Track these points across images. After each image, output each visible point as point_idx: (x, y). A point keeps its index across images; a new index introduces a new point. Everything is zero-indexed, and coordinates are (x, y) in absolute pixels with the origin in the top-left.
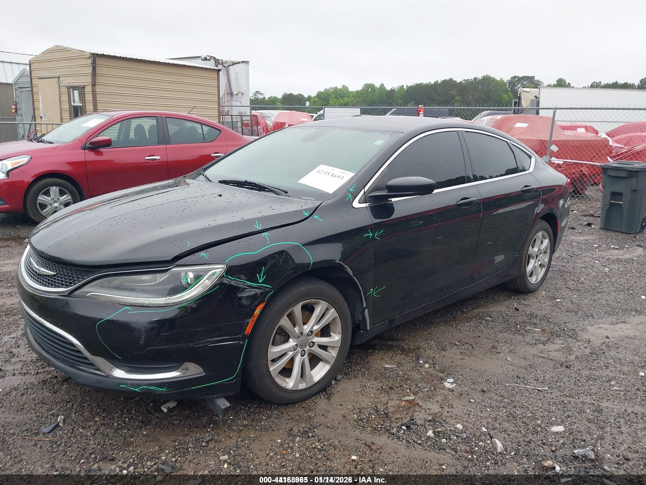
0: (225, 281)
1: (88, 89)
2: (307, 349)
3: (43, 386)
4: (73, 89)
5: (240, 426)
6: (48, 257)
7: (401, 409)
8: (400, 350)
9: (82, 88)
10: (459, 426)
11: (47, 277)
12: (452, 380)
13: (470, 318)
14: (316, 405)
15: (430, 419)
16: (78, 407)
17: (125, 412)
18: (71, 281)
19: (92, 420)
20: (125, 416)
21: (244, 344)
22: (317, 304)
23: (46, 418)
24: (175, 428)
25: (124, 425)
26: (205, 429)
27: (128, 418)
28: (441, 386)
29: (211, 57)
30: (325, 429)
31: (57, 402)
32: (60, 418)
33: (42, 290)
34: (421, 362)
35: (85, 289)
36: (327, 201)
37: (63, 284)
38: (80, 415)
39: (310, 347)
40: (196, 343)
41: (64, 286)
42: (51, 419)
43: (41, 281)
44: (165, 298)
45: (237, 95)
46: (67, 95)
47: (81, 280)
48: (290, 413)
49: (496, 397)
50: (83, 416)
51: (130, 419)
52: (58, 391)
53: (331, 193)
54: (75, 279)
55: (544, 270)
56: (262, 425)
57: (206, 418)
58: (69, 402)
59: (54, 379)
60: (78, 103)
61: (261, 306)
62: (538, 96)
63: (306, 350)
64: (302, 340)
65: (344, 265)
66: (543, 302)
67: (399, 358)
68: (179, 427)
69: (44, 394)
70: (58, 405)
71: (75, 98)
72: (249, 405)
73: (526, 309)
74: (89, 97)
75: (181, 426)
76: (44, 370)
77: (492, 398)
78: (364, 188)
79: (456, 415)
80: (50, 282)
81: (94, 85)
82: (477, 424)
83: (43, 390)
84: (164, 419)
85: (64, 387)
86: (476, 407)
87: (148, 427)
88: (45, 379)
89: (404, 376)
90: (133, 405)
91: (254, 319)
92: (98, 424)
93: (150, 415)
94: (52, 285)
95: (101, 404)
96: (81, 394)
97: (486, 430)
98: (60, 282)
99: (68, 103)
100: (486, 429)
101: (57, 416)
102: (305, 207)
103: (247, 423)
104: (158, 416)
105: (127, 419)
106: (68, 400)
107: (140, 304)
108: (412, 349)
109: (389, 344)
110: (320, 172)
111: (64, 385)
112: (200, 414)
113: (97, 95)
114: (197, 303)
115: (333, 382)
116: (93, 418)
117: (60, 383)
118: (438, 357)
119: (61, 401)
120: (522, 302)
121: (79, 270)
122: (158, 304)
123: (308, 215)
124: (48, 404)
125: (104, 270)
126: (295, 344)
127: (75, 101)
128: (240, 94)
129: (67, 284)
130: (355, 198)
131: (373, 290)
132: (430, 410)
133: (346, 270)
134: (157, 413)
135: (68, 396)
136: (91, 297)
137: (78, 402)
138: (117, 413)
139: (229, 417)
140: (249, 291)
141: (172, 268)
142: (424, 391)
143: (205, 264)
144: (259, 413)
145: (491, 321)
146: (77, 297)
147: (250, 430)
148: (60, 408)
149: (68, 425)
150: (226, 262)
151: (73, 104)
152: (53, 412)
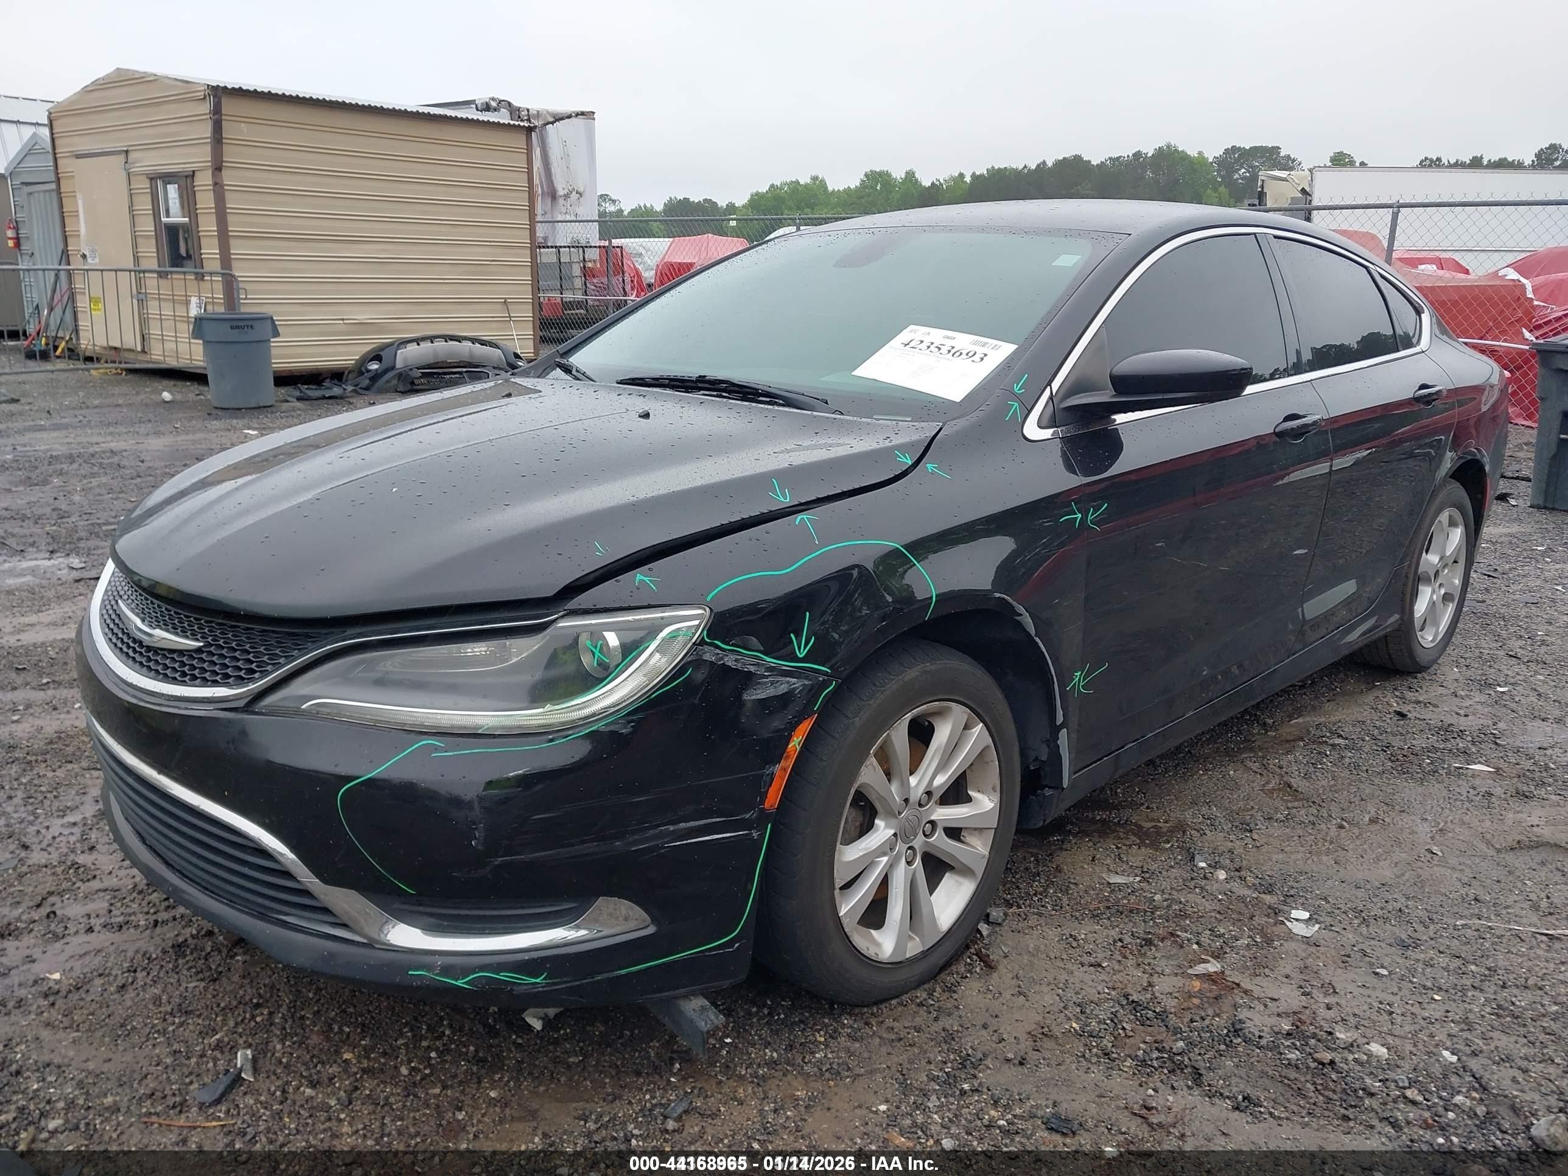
0: (709, 655)
1: (204, 180)
2: (918, 842)
3: (176, 960)
4: (164, 181)
5: (759, 1065)
6: (178, 598)
7: (1196, 1001)
8: (1134, 834)
9: (186, 177)
10: (1377, 1049)
11: (175, 656)
12: (1305, 915)
13: (1288, 741)
14: (955, 996)
15: (1287, 1028)
16: (286, 1021)
17: (423, 1032)
18: (253, 666)
19: (334, 1057)
20: (425, 1044)
21: (762, 836)
22: (940, 713)
23: (201, 1056)
24: (576, 1077)
25: (427, 1071)
26: (662, 1077)
27: (437, 1050)
28: (1278, 929)
29: (500, 101)
30: (1003, 1069)
31: (223, 1009)
32: (243, 1056)
33: (163, 695)
34: (1202, 864)
35: (298, 687)
36: (954, 422)
37: (227, 676)
38: (296, 1046)
39: (925, 835)
40: (631, 839)
41: (231, 680)
42: (215, 1060)
43: (160, 668)
44: (541, 710)
45: (567, 196)
46: (149, 198)
47: (282, 661)
48: (889, 1022)
49: (1443, 960)
50: (307, 1048)
51: (441, 1054)
52: (221, 972)
53: (958, 400)
54: (265, 658)
55: (1451, 608)
56: (820, 1061)
57: (657, 1044)
58: (258, 1006)
59: (206, 939)
60: (177, 217)
61: (805, 727)
62: (1308, 190)
63: (916, 847)
64: (907, 819)
65: (1014, 603)
66: (1462, 693)
67: (1138, 856)
68: (586, 1075)
69: (184, 985)
70: (230, 1015)
71: (171, 205)
72: (769, 1003)
73: (1427, 714)
74: (205, 200)
75: (590, 1069)
76: (173, 913)
77: (1432, 963)
78: (1049, 384)
79: (1355, 1015)
80: (186, 669)
81: (218, 168)
82: (1425, 1042)
83: (177, 973)
84: (539, 1051)
85: (238, 961)
86: (1400, 989)
87: (497, 1077)
88: (181, 939)
89: (1169, 906)
90: (442, 1010)
91: (788, 763)
92: (355, 1070)
93: (496, 1041)
94: (194, 678)
95: (351, 1010)
96: (289, 981)
97: (1454, 1059)
98: (217, 668)
99: (152, 217)
100: (1453, 1053)
101: (232, 1048)
102: (898, 440)
103: (775, 1055)
104: (520, 1041)
105: (433, 1055)
106: (255, 1001)
107: (465, 728)
108: (1165, 830)
109: (1098, 818)
110: (911, 345)
111: (236, 954)
112: (636, 1031)
113: (228, 195)
114: (632, 721)
115: (984, 928)
116: (337, 1052)
117: (225, 951)
118: (1242, 850)
119: (235, 1003)
120: (1409, 695)
121: (273, 632)
122: (520, 727)
123: (910, 463)
124: (201, 1015)
125: (350, 632)
126: (892, 832)
127: (172, 211)
128: (574, 195)
129: (242, 673)
130: (1030, 412)
131: (1081, 675)
132: (1277, 1004)
133: (1018, 618)
134: (516, 1033)
135: (252, 987)
136: (315, 714)
137: (285, 1007)
138: (401, 1035)
139: (721, 1040)
140: (772, 683)
141: (557, 619)
142: (1239, 948)
143: (649, 607)
144: (802, 1026)
145: (1347, 747)
146: (272, 712)
147: (789, 1077)
148: (237, 1024)
149: (268, 1077)
150: (709, 599)
151: (164, 219)
152: (217, 1037)
